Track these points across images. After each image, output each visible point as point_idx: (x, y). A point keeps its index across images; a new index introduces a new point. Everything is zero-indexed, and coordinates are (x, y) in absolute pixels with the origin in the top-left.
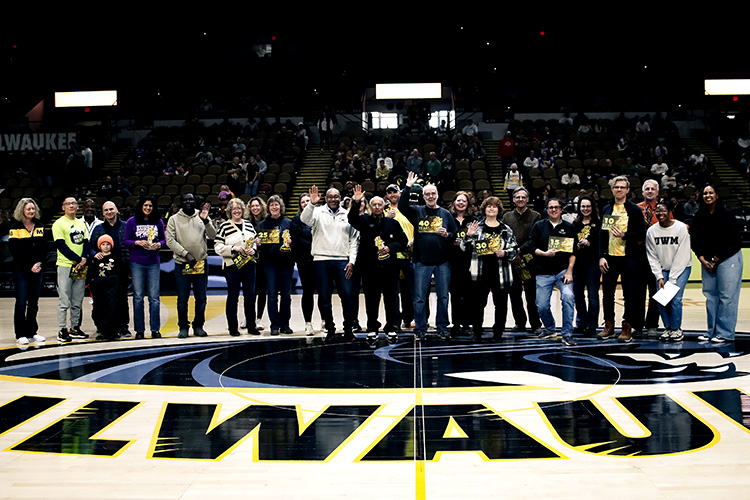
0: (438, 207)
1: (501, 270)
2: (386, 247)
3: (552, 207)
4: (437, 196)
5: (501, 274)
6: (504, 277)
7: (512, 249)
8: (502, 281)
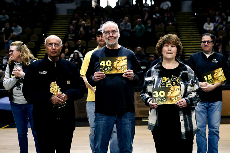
0: (119, 46)
1: (181, 117)
2: (64, 95)
3: (204, 42)
4: (118, 35)
5: (182, 123)
6: (186, 126)
7: (194, 94)
8: (183, 130)
